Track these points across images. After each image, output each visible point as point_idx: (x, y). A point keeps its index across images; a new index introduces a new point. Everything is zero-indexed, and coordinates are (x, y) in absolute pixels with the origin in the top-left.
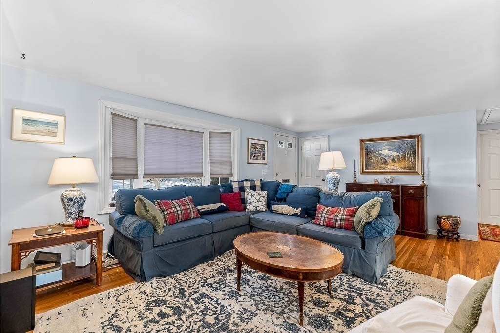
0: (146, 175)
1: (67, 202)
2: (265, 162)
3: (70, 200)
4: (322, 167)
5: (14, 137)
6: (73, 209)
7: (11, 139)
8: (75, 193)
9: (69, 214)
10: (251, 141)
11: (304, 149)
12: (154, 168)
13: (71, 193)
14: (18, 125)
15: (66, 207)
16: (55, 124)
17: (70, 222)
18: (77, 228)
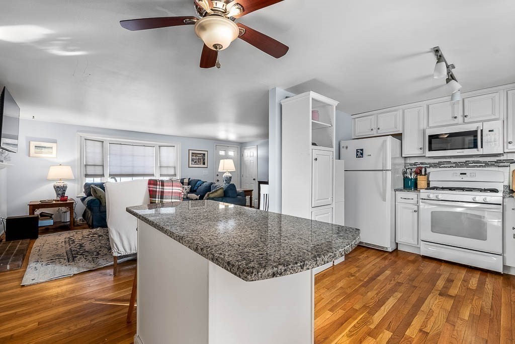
0: (110, 175)
1: (57, 188)
2: (205, 166)
3: (58, 187)
4: (220, 170)
5: (31, 155)
6: (60, 192)
7: (29, 156)
8: (61, 184)
9: (58, 195)
10: (191, 152)
11: (244, 156)
12: (116, 171)
13: (58, 184)
14: (33, 149)
15: (56, 191)
16: (52, 148)
17: (59, 199)
18: (61, 201)
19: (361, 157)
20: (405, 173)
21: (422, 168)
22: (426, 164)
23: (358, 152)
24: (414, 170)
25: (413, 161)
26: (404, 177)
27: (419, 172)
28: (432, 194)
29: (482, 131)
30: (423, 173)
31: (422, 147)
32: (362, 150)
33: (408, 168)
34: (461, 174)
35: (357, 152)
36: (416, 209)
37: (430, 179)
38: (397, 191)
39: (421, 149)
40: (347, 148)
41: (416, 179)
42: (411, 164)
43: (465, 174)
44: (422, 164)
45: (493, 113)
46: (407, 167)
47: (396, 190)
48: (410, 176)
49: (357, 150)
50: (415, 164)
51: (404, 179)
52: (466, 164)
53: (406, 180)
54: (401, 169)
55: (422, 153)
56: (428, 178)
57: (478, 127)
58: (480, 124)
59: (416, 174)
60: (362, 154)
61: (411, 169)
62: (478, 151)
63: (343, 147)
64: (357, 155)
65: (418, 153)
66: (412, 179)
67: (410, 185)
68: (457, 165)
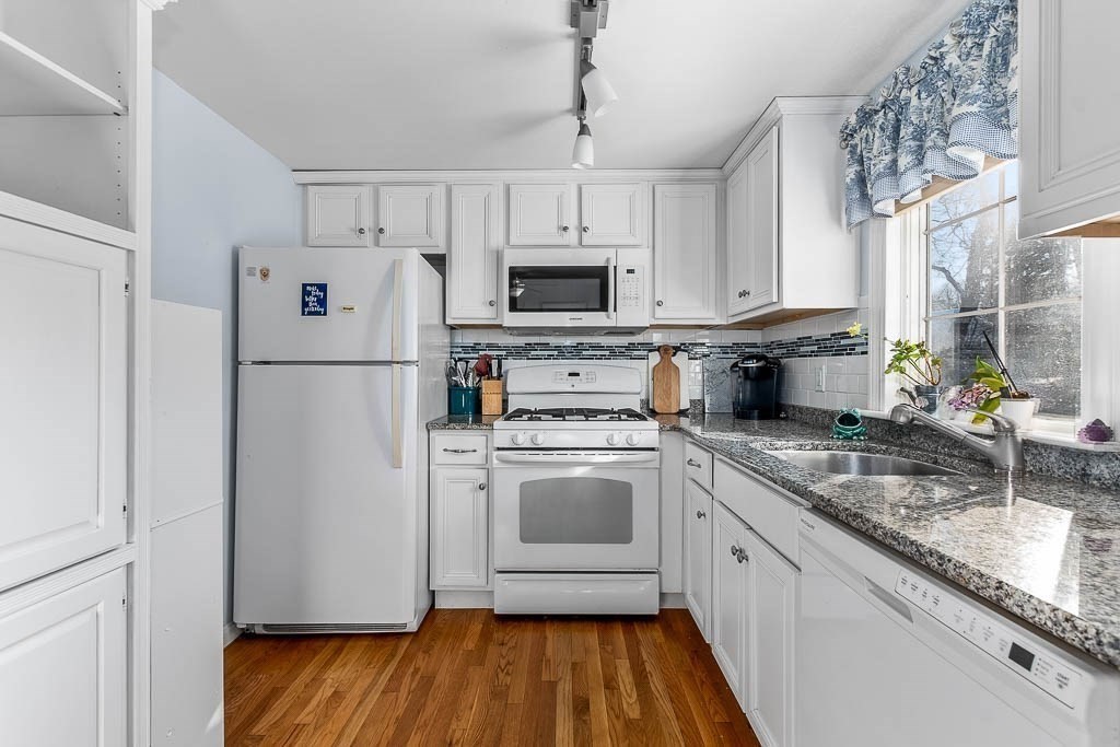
19: (318, 313)
20: (452, 372)
21: (490, 357)
22: (498, 348)
23: (309, 294)
24: (472, 364)
25: (469, 339)
26: (449, 383)
27: (484, 371)
28: (523, 432)
29: (615, 267)
30: (495, 374)
31: (494, 299)
32: (323, 288)
33: (460, 359)
34: (570, 375)
35: (305, 293)
36: (483, 480)
37: (509, 390)
38: (434, 428)
39: (491, 304)
40: (265, 274)
41: (478, 390)
42: (465, 348)
43: (578, 375)
44: (490, 346)
45: (632, 232)
46: (457, 356)
47: (430, 427)
48: (463, 382)
49: (304, 286)
50: (475, 348)
51: (450, 390)
52: (577, 352)
53: (454, 390)
54: (442, 359)
55: (494, 316)
56: (505, 385)
57: (608, 260)
58: (611, 253)
59: (478, 375)
60: (322, 302)
61: (467, 362)
62: (608, 317)
63: (251, 272)
64: (305, 304)
65: (483, 315)
66: (468, 389)
67: (463, 407)
68: (561, 352)
